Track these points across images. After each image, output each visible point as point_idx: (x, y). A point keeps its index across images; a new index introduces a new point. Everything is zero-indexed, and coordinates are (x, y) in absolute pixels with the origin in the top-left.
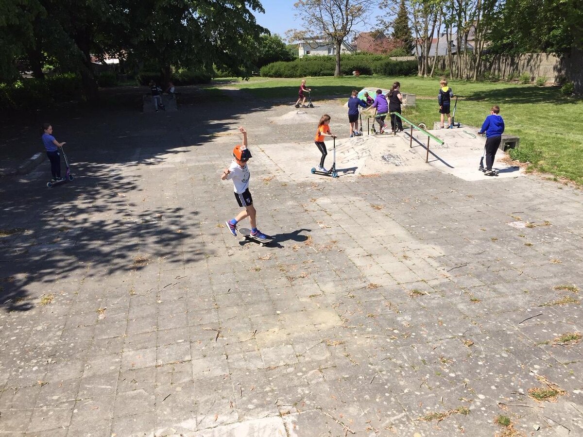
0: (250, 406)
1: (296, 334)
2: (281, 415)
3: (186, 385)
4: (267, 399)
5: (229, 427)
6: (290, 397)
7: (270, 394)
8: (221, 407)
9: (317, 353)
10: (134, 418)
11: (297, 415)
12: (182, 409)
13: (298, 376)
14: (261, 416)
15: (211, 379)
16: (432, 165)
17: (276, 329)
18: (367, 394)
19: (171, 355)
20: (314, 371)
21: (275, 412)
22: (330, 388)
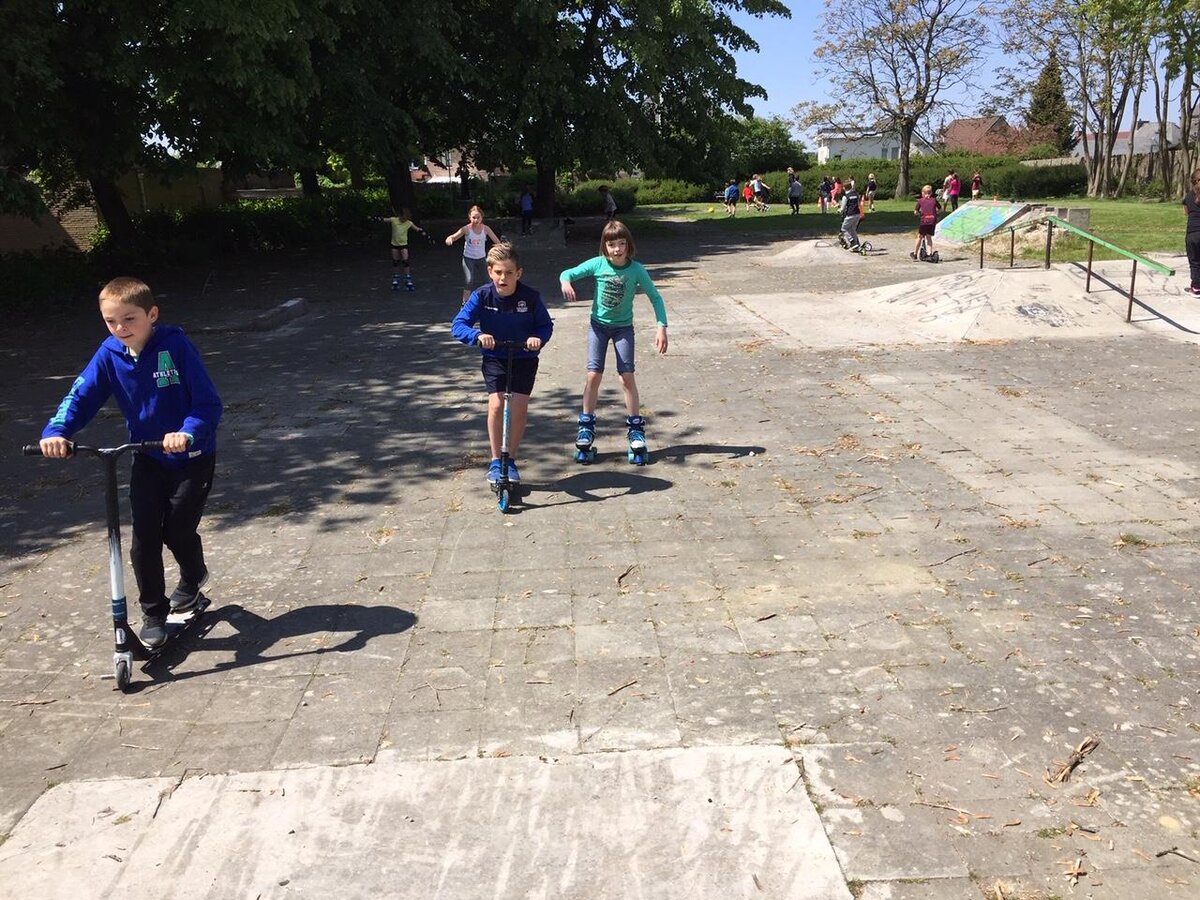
0: (710, 720)
1: (822, 599)
2: (788, 745)
3: (558, 668)
4: (752, 711)
5: (658, 755)
6: (811, 713)
7: (760, 701)
8: (638, 715)
9: (878, 634)
10: (435, 717)
11: (829, 749)
12: (546, 711)
13: (829, 674)
14: (735, 740)
15: (616, 663)
16: (1141, 328)
17: (773, 587)
18: (1016, 725)
19: (528, 613)
20: (871, 668)
21: (773, 738)
22: (914, 703)
